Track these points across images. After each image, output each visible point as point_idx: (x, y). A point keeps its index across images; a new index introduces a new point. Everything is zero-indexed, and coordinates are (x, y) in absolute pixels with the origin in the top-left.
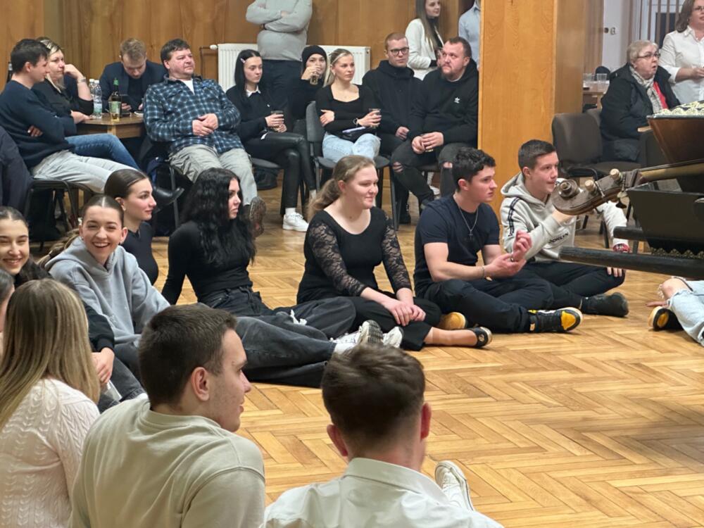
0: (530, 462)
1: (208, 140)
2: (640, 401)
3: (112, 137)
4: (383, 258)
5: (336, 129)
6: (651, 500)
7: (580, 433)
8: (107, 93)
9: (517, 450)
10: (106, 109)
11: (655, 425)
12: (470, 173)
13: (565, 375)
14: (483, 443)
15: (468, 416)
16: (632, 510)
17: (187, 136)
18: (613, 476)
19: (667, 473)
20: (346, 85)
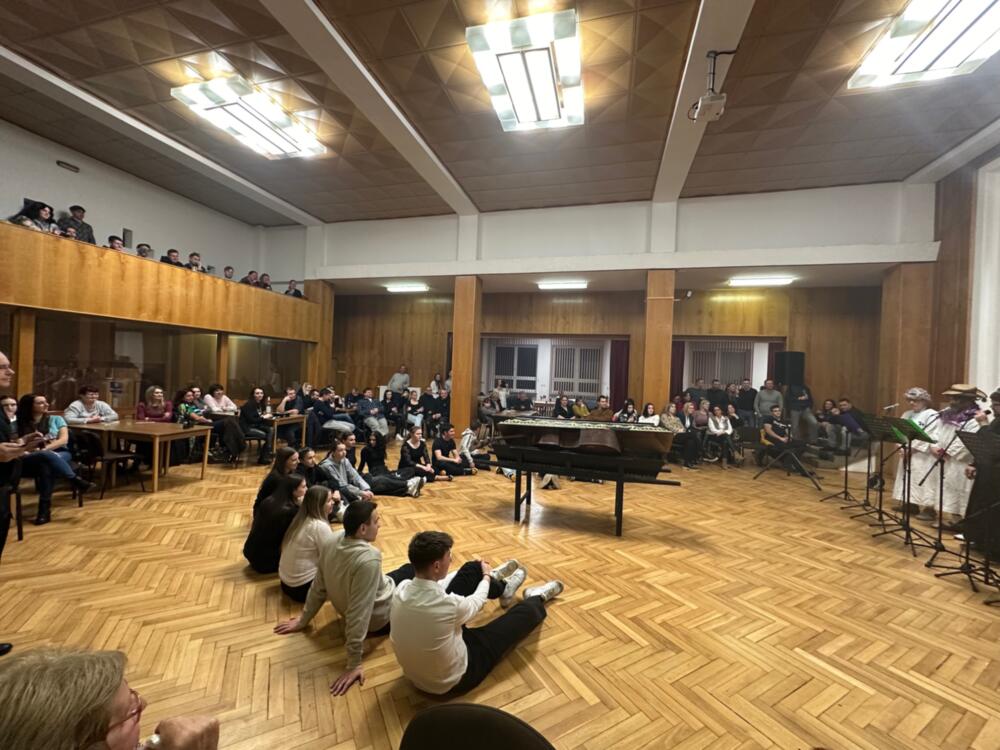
0: (464, 523)
1: (375, 416)
2: (494, 499)
3: (347, 415)
4: (423, 455)
5: (411, 412)
6: (498, 536)
7: (477, 511)
8: (346, 402)
9: (459, 519)
10: (346, 406)
11: (498, 508)
12: (447, 430)
13: (473, 490)
14: (451, 517)
15: (446, 507)
16: (493, 540)
17: (369, 415)
18: (487, 527)
19: (502, 525)
20: (415, 400)
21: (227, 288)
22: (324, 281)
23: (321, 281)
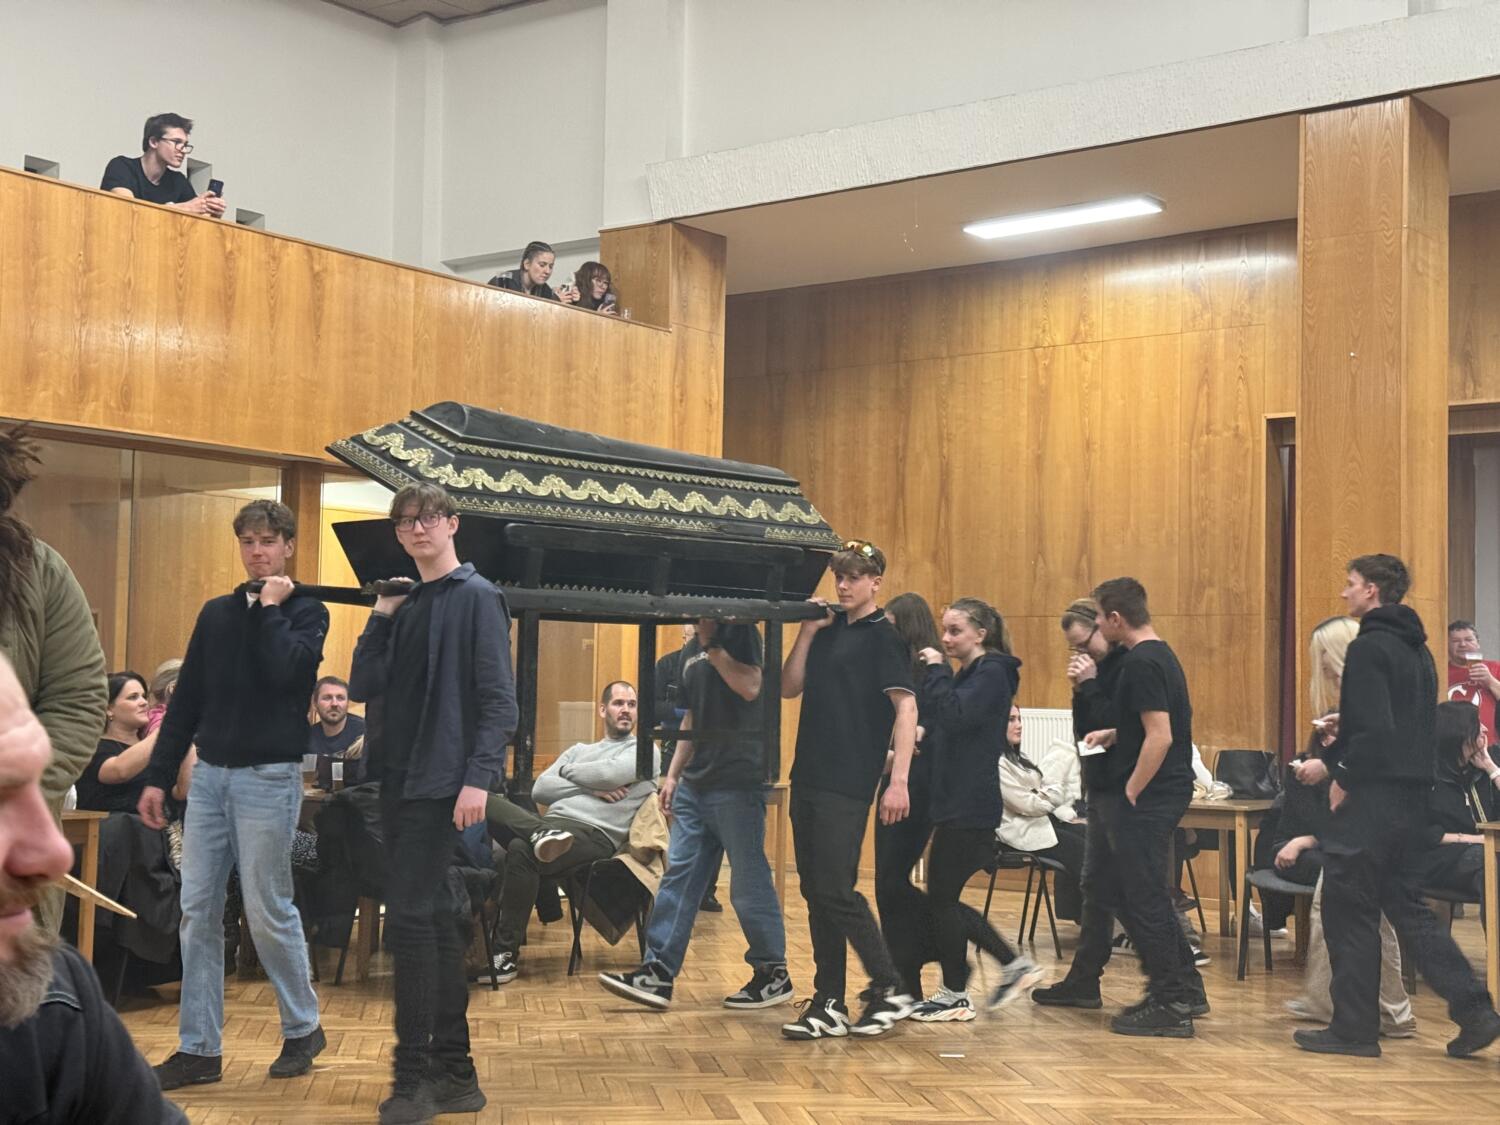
21: (316, 278)
22: (680, 225)
23: (670, 225)
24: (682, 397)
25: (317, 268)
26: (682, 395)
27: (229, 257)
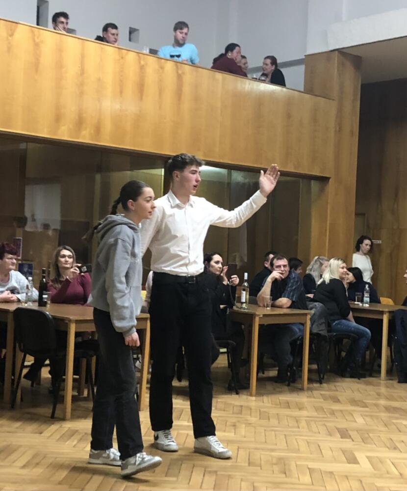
23: (337, 52)
24: (339, 130)
25: (180, 72)
26: (339, 128)
27: (142, 68)
